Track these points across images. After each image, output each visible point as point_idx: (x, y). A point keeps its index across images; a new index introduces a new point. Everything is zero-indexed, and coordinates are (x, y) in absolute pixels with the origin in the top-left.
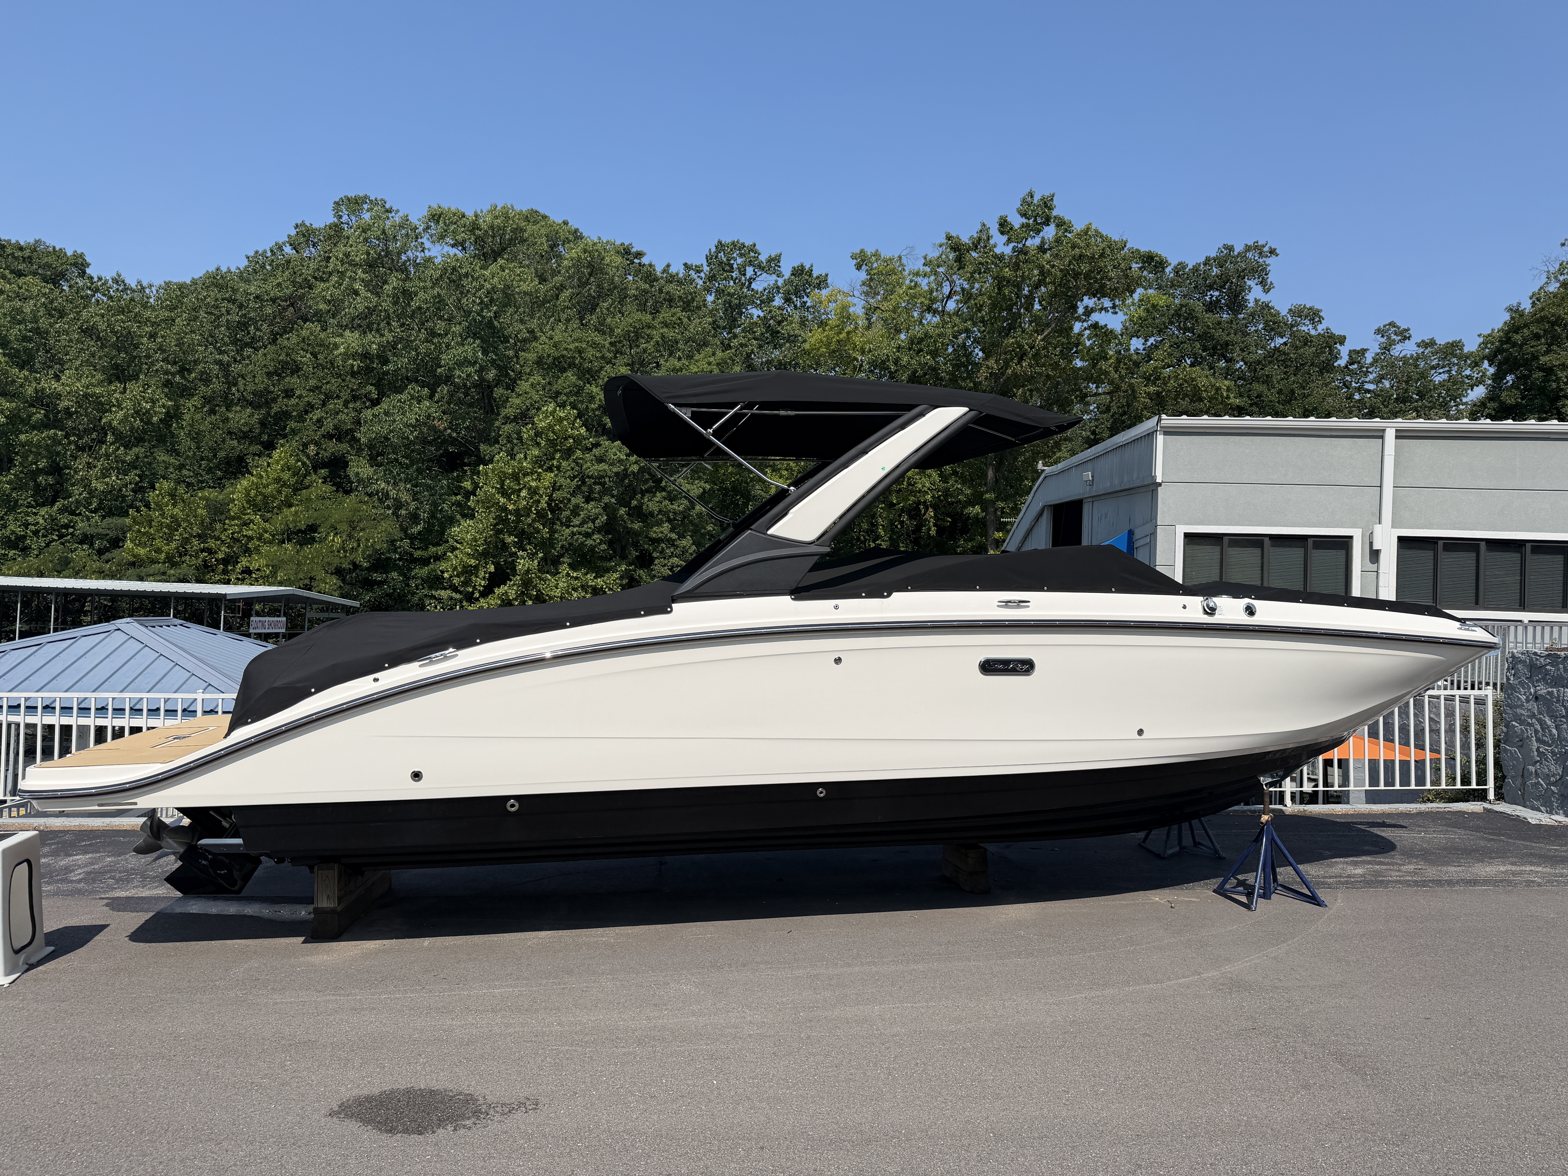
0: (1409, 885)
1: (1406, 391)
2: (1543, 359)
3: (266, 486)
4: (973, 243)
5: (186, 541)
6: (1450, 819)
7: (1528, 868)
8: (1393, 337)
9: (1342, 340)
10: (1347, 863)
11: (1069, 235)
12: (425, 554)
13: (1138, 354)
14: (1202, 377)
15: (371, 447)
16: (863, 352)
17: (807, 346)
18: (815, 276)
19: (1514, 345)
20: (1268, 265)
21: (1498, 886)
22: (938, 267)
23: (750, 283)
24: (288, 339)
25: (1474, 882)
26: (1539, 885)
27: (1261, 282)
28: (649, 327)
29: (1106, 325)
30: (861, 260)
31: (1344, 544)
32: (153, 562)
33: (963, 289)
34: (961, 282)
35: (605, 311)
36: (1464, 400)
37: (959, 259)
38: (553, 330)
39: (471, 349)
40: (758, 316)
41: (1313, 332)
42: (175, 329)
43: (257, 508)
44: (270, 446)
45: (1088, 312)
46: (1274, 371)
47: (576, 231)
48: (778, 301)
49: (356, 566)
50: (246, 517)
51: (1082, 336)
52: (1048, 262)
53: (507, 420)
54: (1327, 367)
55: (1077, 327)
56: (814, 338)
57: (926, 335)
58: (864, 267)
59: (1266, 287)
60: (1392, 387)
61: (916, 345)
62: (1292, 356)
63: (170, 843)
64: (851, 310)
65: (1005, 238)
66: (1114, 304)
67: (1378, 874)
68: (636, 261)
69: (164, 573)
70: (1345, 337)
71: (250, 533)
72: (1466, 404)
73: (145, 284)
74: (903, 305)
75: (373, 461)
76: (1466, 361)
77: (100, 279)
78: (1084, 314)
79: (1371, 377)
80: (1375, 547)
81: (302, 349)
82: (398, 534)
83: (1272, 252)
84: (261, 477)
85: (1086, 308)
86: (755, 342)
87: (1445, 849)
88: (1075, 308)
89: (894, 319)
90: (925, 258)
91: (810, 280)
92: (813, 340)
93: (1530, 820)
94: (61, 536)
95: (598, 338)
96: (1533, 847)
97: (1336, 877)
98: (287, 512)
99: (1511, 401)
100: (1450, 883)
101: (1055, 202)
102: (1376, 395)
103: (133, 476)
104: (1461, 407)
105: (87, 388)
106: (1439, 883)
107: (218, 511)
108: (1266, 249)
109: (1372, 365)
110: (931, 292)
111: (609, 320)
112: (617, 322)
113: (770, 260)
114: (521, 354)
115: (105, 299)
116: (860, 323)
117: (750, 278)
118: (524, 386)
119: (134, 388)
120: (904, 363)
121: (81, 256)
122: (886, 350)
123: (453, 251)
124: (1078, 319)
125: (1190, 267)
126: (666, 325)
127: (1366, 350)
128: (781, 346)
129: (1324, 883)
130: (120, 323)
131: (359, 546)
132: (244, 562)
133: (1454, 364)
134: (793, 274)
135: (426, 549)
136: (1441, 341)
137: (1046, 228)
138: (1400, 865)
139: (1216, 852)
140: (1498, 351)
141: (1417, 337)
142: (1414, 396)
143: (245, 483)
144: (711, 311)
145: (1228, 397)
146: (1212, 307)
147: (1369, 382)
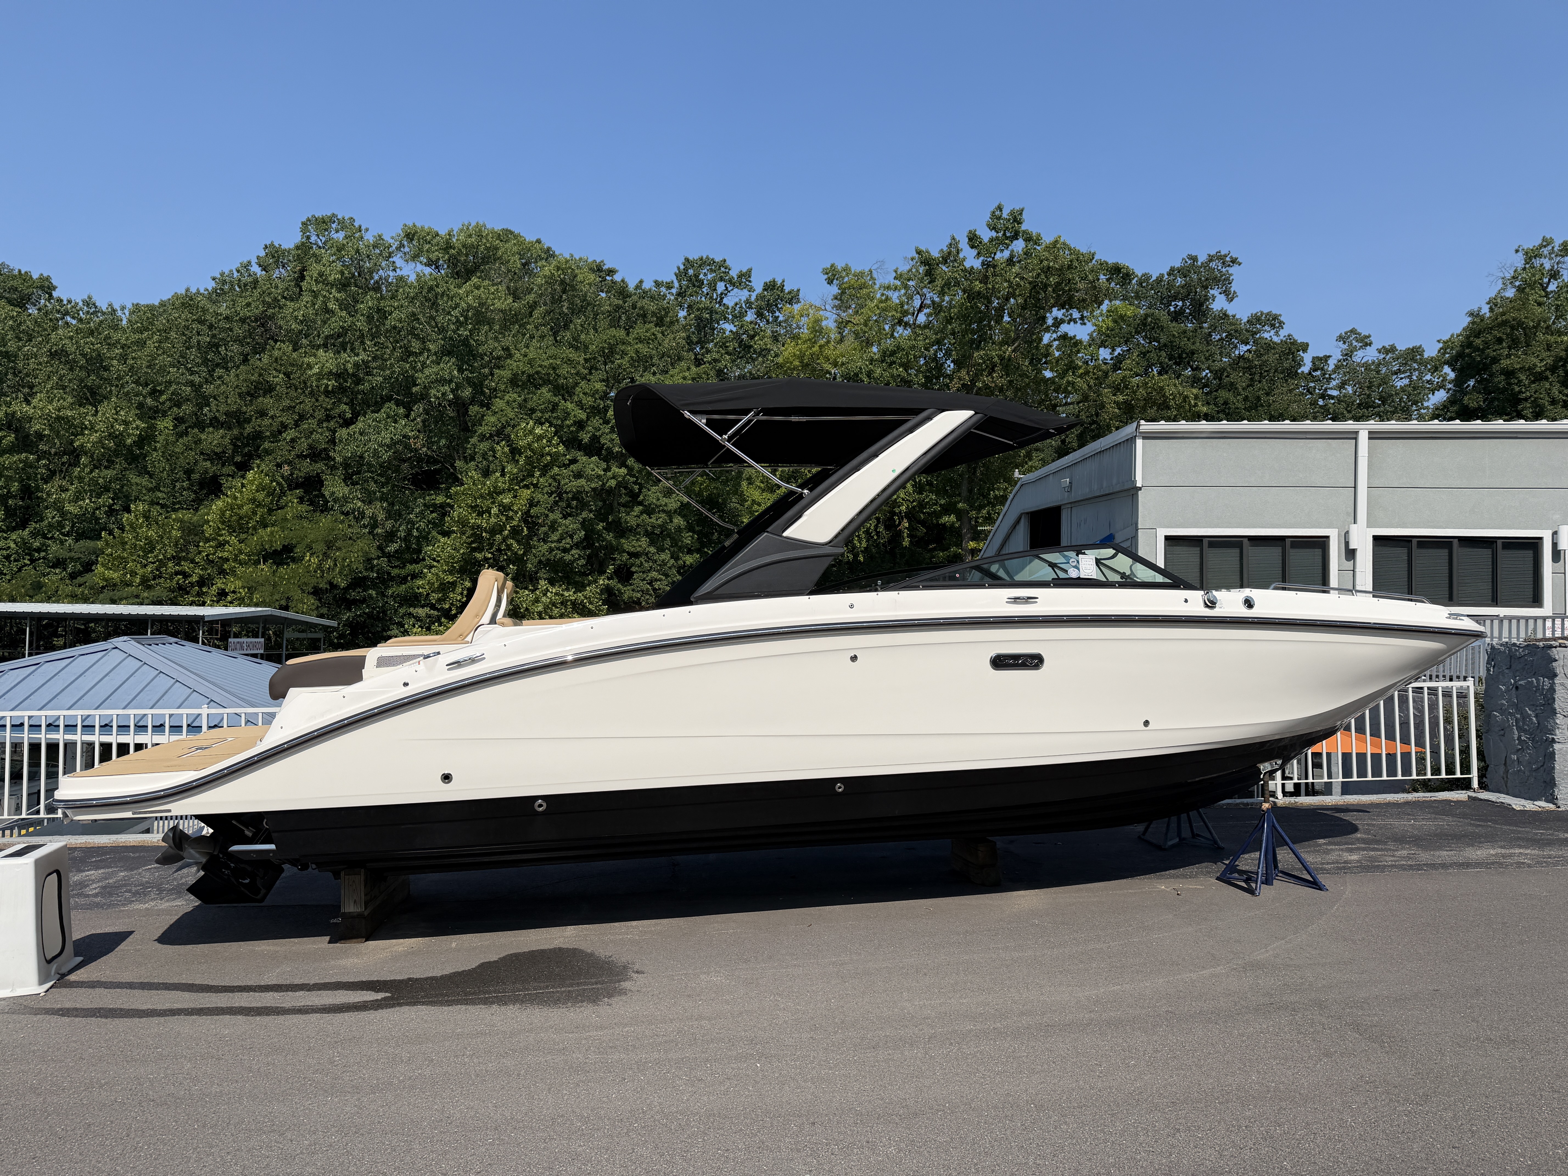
0: (1405, 869)
1: (1369, 396)
2: (1505, 363)
3: (240, 507)
4: (942, 257)
5: (162, 563)
6: (1437, 807)
7: (1517, 851)
8: (1355, 343)
9: (1305, 347)
10: (1342, 850)
11: (1038, 248)
12: (403, 572)
13: (1106, 364)
14: (1172, 387)
15: (346, 465)
16: (835, 364)
17: (780, 360)
18: (786, 291)
19: (1477, 349)
20: (1231, 275)
21: (1490, 868)
22: (909, 280)
23: (722, 299)
24: (260, 359)
25: (1467, 865)
26: (1529, 866)
27: (1225, 291)
28: (624, 343)
29: (1075, 336)
30: (832, 276)
31: (1321, 544)
32: (128, 584)
33: (933, 302)
34: (931, 295)
35: (579, 328)
36: (1426, 404)
37: (929, 273)
38: (527, 347)
39: (448, 367)
40: (731, 331)
41: (1276, 339)
42: (147, 351)
43: (232, 530)
44: (243, 467)
45: (1058, 323)
46: (1240, 379)
47: (549, 249)
48: (750, 316)
49: (333, 586)
50: (221, 539)
51: (1051, 346)
52: (1017, 275)
53: (483, 438)
54: (1292, 373)
55: (1046, 338)
56: (789, 351)
57: (898, 347)
58: (835, 281)
59: (1230, 296)
60: (1356, 392)
61: (888, 357)
62: (1256, 363)
63: (192, 853)
64: (824, 323)
65: (974, 252)
66: (1082, 315)
67: (1372, 859)
68: (608, 278)
69: (137, 596)
70: (1307, 345)
71: (226, 554)
72: (1427, 408)
73: (117, 306)
74: (875, 318)
75: (347, 479)
76: (1426, 366)
77: (69, 302)
78: (1054, 325)
79: (1334, 383)
80: (1352, 547)
81: (275, 369)
82: (374, 553)
83: (1234, 261)
84: (236, 498)
85: (1056, 319)
86: (728, 357)
87: (1436, 835)
88: (1044, 318)
89: (865, 332)
90: (896, 272)
91: (781, 295)
92: (786, 354)
93: (1514, 807)
94: (32, 561)
95: (572, 354)
96: (1519, 832)
97: (1333, 863)
98: (264, 534)
99: (1473, 405)
100: (1444, 866)
101: (1024, 216)
102: (1339, 400)
103: (106, 500)
104: (1422, 411)
105: (59, 410)
106: (1433, 866)
107: (193, 532)
108: (1228, 259)
109: (1334, 371)
110: (902, 305)
111: (583, 336)
112: (591, 339)
113: (741, 275)
114: (496, 371)
115: (74, 322)
116: (833, 336)
117: (722, 294)
118: (499, 404)
119: (106, 410)
120: (876, 375)
121: (48, 279)
122: (859, 363)
123: (428, 270)
124: (1047, 330)
125: (1154, 278)
126: (640, 340)
127: (1329, 357)
128: (754, 360)
129: (1322, 869)
130: (90, 345)
131: (336, 565)
132: (219, 584)
133: (1415, 370)
134: (765, 290)
135: (404, 567)
136: (1401, 347)
137: (1015, 242)
138: (1393, 850)
139: (1215, 842)
140: (1460, 355)
141: (1378, 344)
142: (1377, 401)
143: (220, 503)
144: (684, 327)
145: (1196, 405)
146: (1177, 316)
147: (1331, 389)
